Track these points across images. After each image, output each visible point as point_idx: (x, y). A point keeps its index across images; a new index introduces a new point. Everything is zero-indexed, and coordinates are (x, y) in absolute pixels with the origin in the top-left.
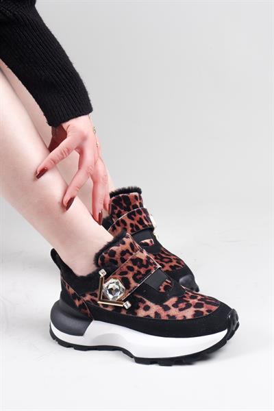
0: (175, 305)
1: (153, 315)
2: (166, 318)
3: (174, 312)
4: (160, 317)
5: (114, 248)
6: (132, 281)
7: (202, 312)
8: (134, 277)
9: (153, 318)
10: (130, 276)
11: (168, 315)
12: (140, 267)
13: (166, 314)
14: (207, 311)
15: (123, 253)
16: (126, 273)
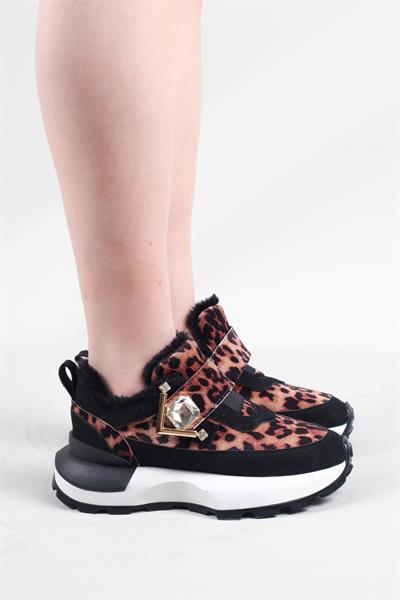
0: (270, 432)
1: (241, 447)
2: (262, 449)
3: (270, 440)
4: (253, 448)
5: (176, 355)
6: (207, 400)
7: (309, 439)
8: (209, 395)
9: (242, 449)
10: (204, 392)
11: (263, 445)
12: (215, 382)
13: (260, 443)
14: (316, 437)
15: (190, 361)
16: (198, 388)
